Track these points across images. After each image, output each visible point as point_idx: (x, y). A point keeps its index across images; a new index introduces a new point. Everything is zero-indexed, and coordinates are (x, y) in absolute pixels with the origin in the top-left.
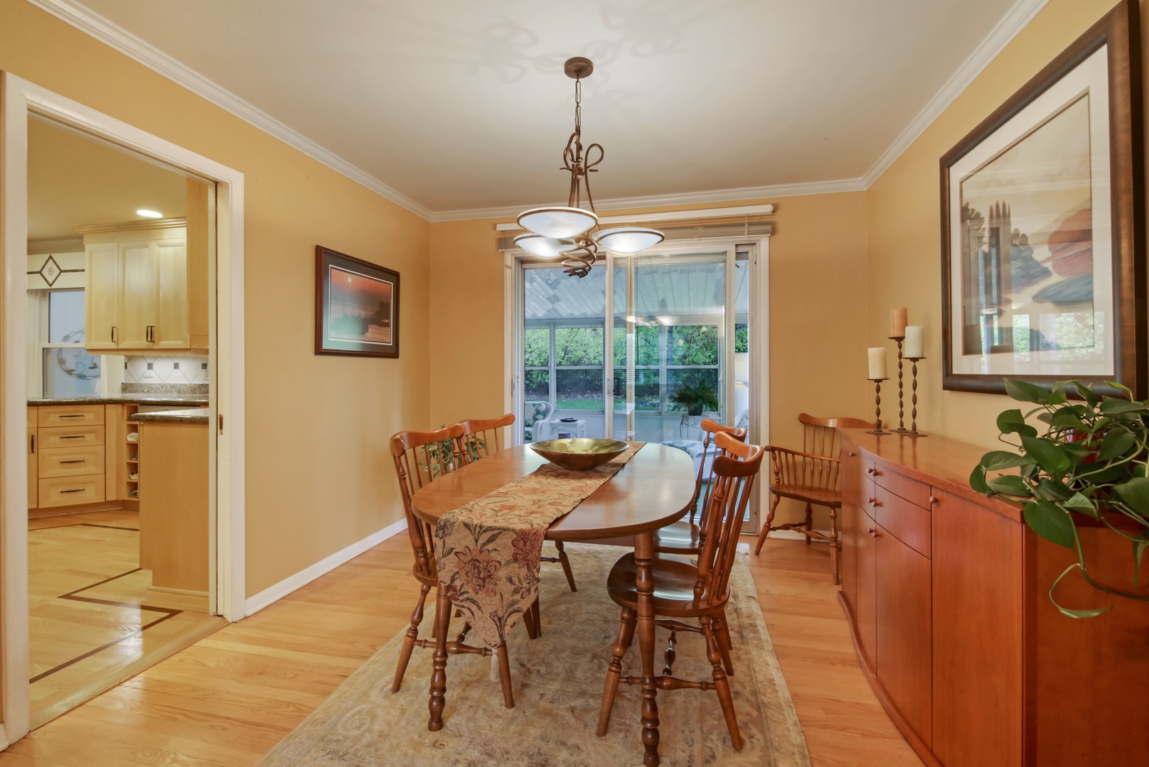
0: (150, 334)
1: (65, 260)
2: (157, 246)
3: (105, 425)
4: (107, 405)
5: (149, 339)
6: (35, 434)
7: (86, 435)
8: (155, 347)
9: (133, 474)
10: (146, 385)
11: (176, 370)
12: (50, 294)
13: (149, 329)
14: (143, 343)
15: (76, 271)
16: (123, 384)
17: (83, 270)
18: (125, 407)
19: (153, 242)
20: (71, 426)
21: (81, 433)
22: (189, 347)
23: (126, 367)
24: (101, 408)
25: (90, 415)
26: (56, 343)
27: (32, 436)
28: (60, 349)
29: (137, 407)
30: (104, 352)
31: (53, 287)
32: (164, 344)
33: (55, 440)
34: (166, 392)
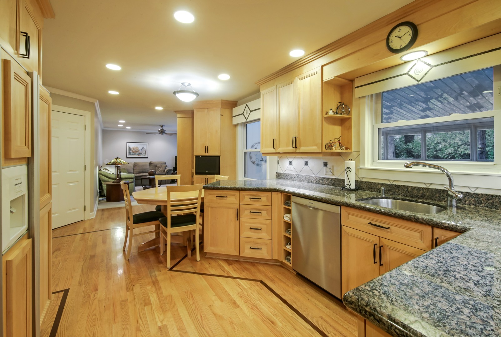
0: (295, 142)
1: (252, 105)
2: (299, 80)
3: (272, 206)
4: (273, 192)
5: (294, 146)
6: (238, 208)
7: (262, 212)
8: (298, 151)
9: (287, 244)
10: (289, 175)
11: (306, 166)
12: (247, 125)
13: (294, 138)
14: (290, 149)
15: (257, 110)
16: (277, 173)
17: (259, 109)
18: (283, 195)
19: (297, 77)
20: (255, 205)
21: (259, 210)
22: (321, 151)
23: (278, 163)
24: (269, 194)
25: (264, 198)
26: (249, 150)
27: (237, 210)
28: (250, 152)
29: (290, 196)
30: (268, 155)
31: (248, 120)
32: (303, 149)
33: (247, 213)
34: (300, 181)
